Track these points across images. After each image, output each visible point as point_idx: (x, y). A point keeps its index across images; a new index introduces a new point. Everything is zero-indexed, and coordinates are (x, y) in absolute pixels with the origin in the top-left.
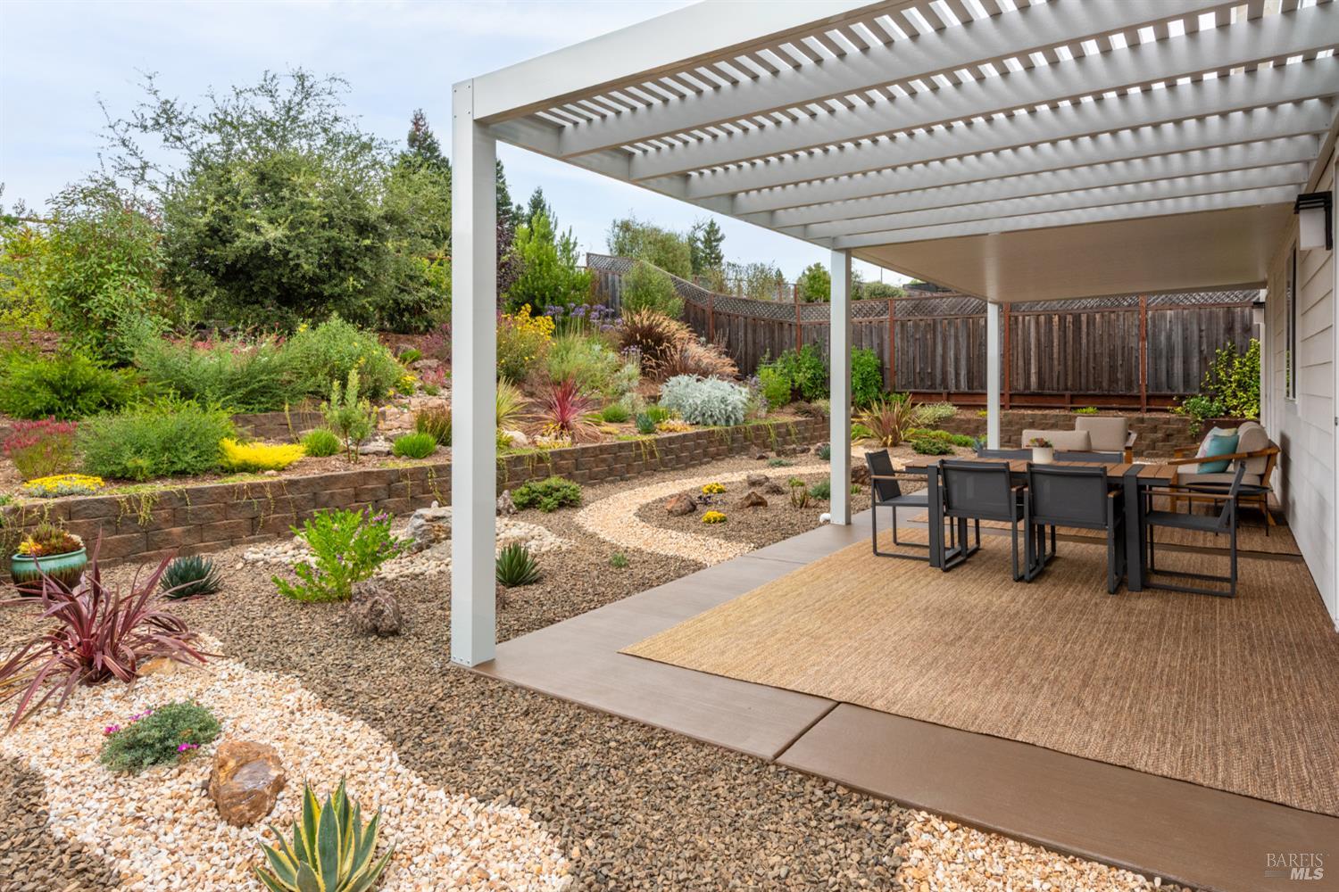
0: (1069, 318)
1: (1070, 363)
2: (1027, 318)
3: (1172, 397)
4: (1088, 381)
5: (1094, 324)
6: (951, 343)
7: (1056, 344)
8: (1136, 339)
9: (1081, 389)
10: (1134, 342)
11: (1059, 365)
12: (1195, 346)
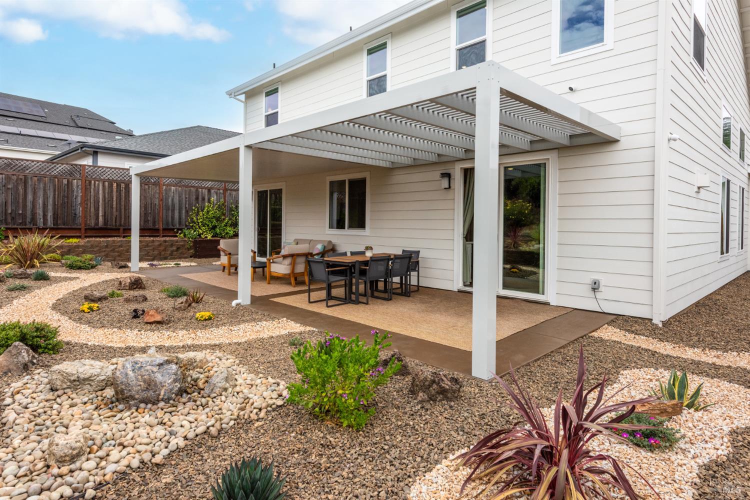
0: (123, 185)
1: (123, 211)
2: (97, 182)
3: (174, 229)
6: (40, 194)
7: (115, 199)
8: (157, 200)
9: (129, 226)
10: (157, 202)
11: (117, 211)
12: (184, 205)
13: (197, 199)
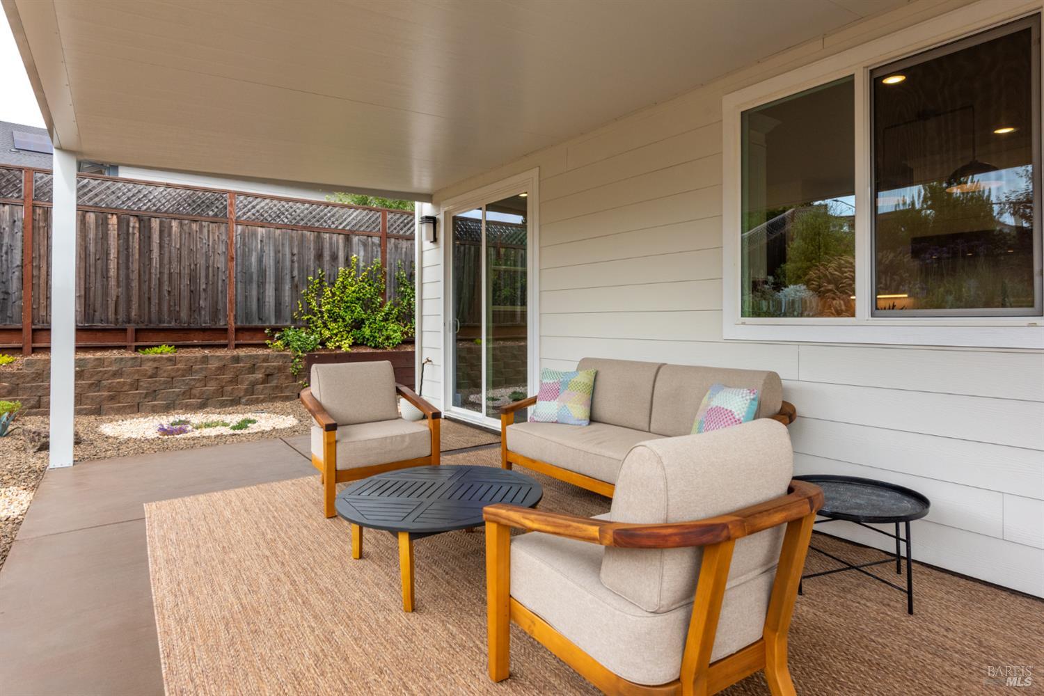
0: (134, 222)
1: (135, 284)
3: (263, 329)
5: (170, 235)
7: (113, 256)
8: (222, 259)
9: (150, 322)
10: (220, 262)
11: (118, 286)
12: (288, 271)
13: (319, 256)
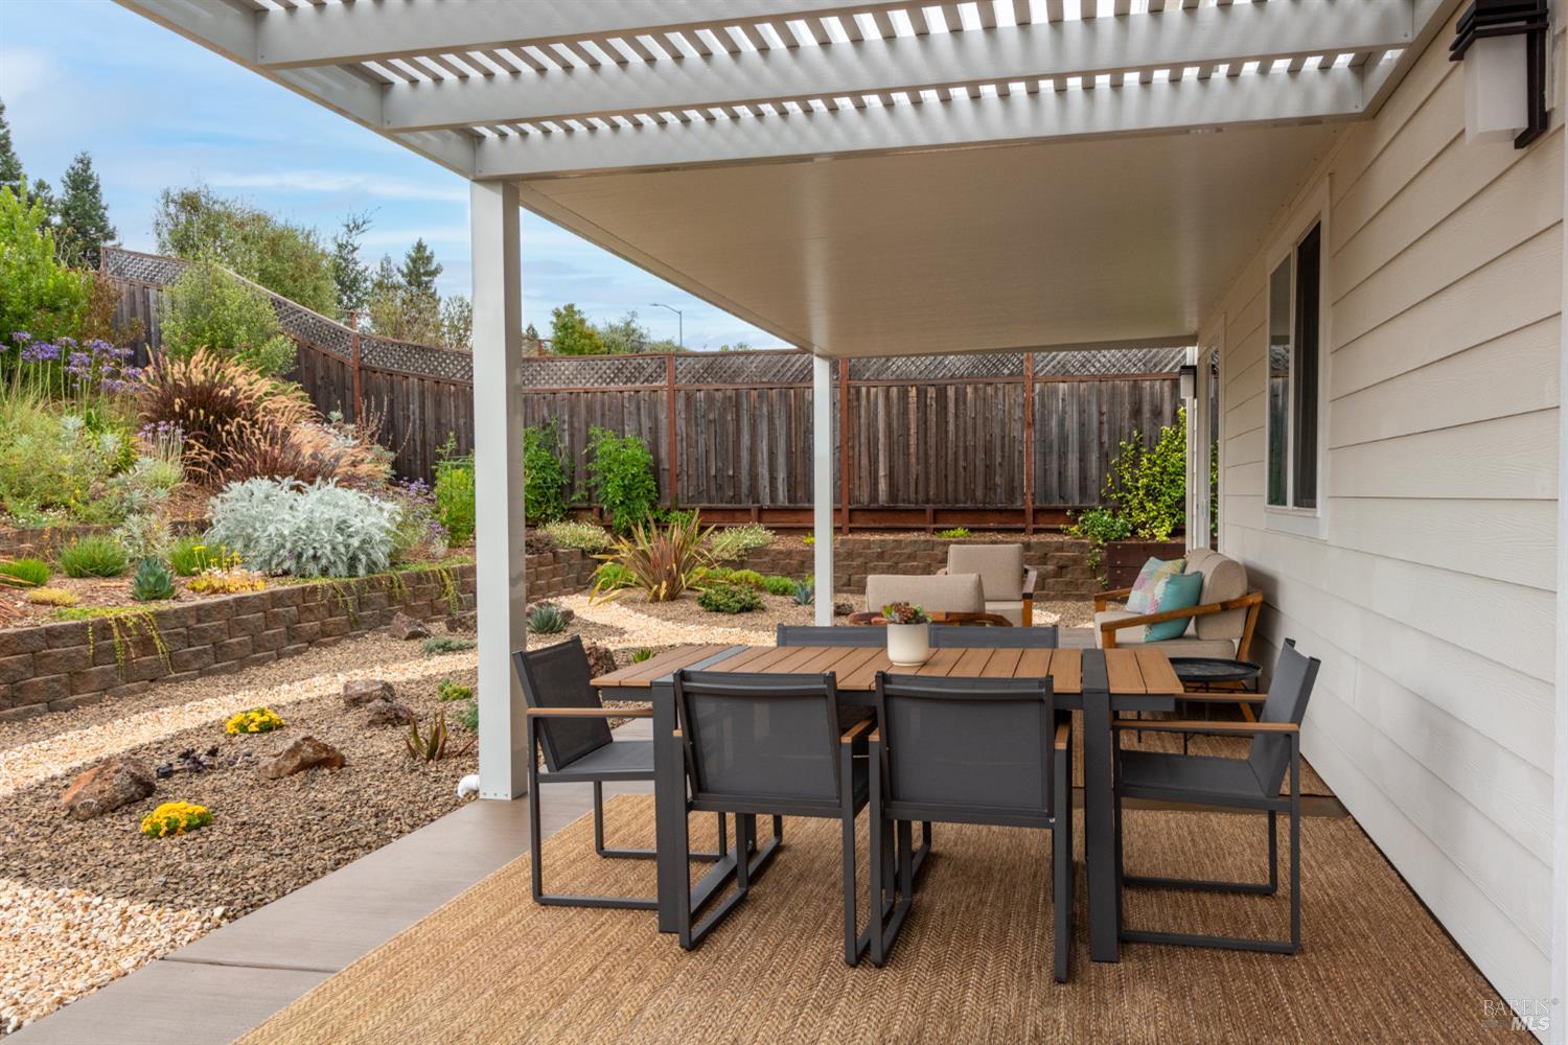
0: (932, 392)
1: (932, 460)
2: (873, 390)
3: (1065, 510)
4: (956, 489)
5: (965, 403)
6: (764, 428)
7: (913, 431)
8: (1018, 426)
9: (947, 502)
10: (1016, 430)
11: (918, 464)
12: (1095, 436)
